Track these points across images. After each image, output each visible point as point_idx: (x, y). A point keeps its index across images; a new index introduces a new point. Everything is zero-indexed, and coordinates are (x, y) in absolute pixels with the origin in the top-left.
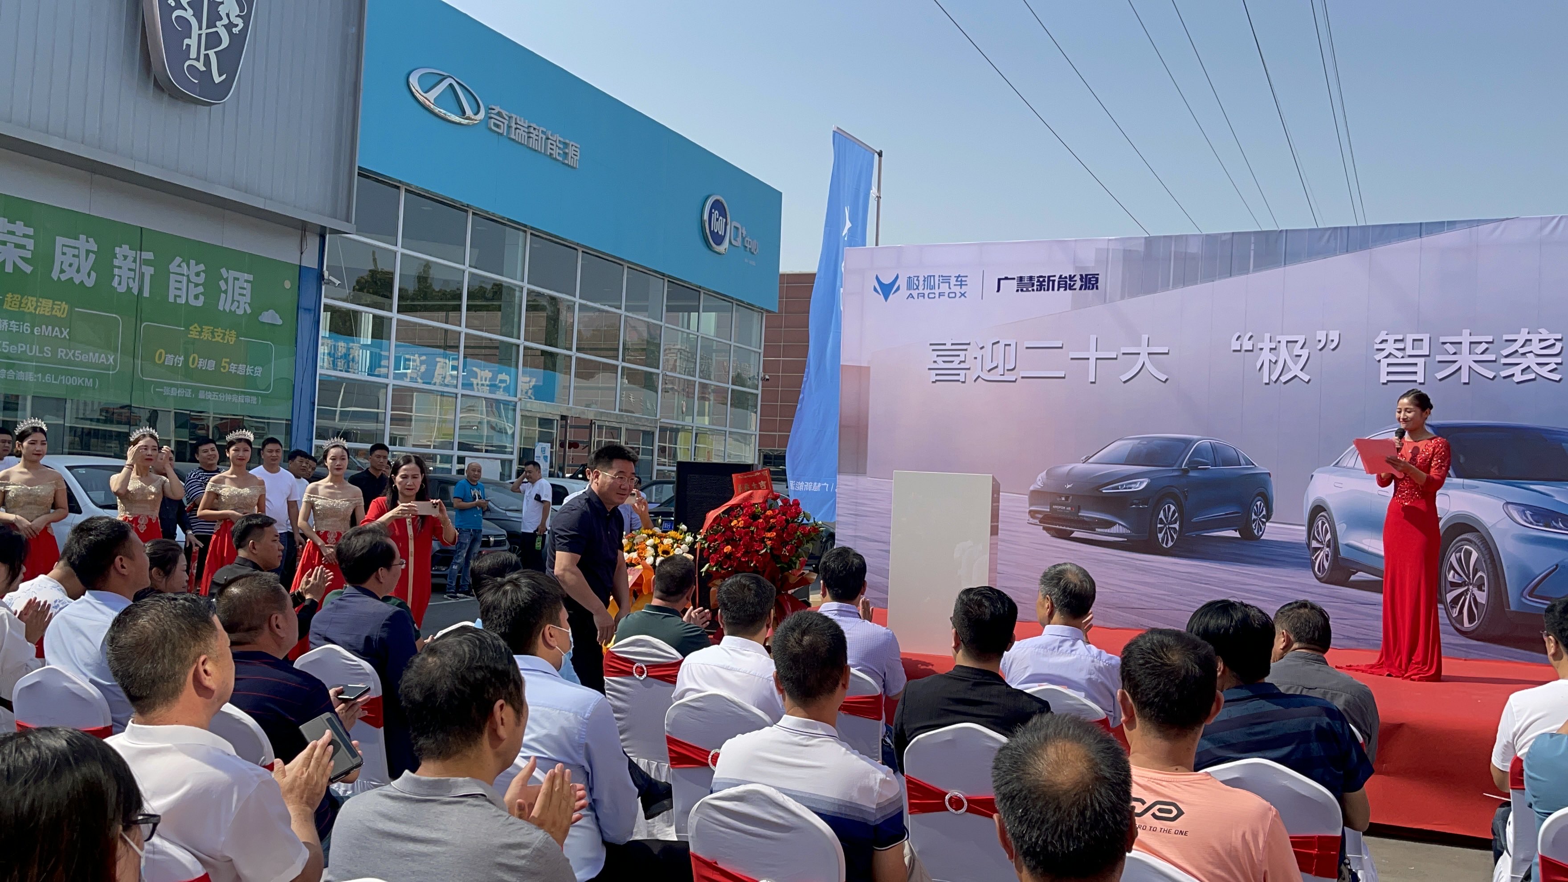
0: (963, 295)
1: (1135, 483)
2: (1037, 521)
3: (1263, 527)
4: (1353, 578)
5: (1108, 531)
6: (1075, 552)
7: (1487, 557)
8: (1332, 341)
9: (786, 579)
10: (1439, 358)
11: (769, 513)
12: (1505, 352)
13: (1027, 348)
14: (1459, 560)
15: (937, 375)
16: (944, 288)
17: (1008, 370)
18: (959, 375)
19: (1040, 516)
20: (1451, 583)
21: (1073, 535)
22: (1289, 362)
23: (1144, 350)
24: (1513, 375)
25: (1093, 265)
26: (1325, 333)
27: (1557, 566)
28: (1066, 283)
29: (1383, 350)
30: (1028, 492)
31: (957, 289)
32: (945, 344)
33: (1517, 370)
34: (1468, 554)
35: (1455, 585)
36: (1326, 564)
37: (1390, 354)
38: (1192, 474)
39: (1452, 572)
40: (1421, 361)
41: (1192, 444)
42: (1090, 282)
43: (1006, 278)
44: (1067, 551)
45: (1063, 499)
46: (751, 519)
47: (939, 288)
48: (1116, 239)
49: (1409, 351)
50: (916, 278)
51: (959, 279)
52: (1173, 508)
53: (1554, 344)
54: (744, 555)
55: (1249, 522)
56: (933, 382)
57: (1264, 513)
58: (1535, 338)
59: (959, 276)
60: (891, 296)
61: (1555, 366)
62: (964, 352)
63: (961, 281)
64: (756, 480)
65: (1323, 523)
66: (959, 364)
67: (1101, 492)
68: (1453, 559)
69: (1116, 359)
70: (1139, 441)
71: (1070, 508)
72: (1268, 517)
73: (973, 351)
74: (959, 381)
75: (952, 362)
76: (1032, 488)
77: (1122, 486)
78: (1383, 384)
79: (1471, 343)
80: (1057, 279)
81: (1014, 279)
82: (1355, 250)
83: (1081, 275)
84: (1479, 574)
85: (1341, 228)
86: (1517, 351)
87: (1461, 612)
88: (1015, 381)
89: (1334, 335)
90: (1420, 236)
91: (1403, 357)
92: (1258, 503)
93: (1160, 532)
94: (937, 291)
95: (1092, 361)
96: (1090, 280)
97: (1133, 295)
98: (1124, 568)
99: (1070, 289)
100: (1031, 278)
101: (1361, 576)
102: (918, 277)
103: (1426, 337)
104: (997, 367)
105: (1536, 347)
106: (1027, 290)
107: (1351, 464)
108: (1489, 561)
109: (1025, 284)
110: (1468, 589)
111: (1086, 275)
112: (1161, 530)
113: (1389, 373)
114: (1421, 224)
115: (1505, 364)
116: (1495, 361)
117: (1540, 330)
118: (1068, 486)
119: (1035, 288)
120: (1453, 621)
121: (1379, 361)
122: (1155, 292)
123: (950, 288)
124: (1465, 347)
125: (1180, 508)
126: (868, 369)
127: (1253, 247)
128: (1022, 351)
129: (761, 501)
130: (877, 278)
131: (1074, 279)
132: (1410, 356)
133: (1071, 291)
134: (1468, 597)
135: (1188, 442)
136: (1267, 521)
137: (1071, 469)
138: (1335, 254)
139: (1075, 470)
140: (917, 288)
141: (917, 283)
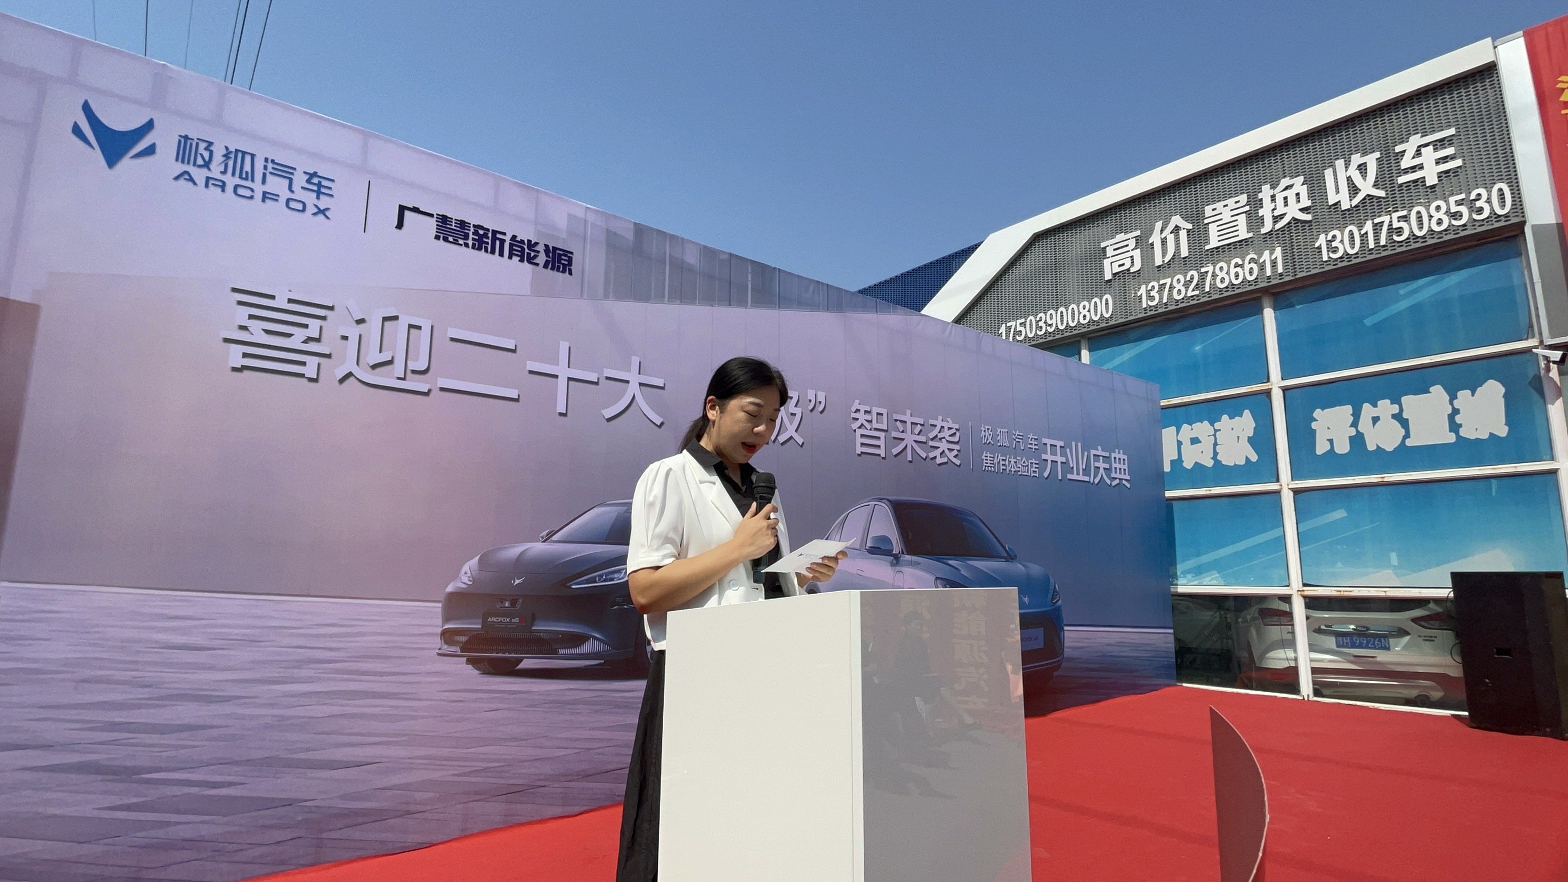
0: (322, 212)
2: (456, 649)
5: (577, 651)
6: (523, 696)
8: (820, 403)
10: (894, 434)
12: (931, 435)
13: (452, 339)
15: (245, 355)
16: (277, 185)
17: (414, 372)
18: (303, 364)
19: (463, 639)
21: (522, 666)
23: (634, 379)
24: (935, 457)
25: (564, 235)
26: (814, 392)
28: (523, 251)
29: (857, 419)
30: (442, 597)
31: (310, 198)
32: (273, 297)
33: (937, 453)
37: (862, 425)
40: (882, 435)
43: (416, 210)
44: (506, 696)
45: (507, 604)
47: (264, 182)
48: (597, 212)
49: (875, 424)
50: (202, 146)
51: (315, 180)
53: (955, 434)
56: (234, 369)
58: (946, 425)
59: (315, 174)
60: (126, 163)
61: (959, 453)
62: (318, 322)
63: (319, 185)
66: (305, 342)
67: (570, 587)
69: (596, 383)
71: (517, 620)
73: (336, 326)
74: (302, 376)
75: (289, 335)
76: (450, 589)
77: (601, 576)
78: (859, 455)
79: (912, 423)
80: (508, 238)
81: (431, 215)
82: (835, 311)
83: (547, 246)
86: (937, 436)
88: (427, 394)
89: (821, 397)
90: (877, 312)
91: (871, 430)
94: (259, 189)
95: (562, 382)
96: (560, 260)
97: (620, 296)
99: (529, 262)
100: (463, 224)
102: (210, 144)
103: (885, 412)
104: (390, 362)
105: (946, 434)
106: (455, 242)
109: (451, 230)
111: (555, 248)
113: (862, 444)
115: (931, 447)
116: (925, 443)
117: (948, 419)
118: (517, 582)
119: (470, 242)
121: (855, 430)
122: (647, 299)
123: (292, 192)
124: (909, 425)
126: (32, 309)
127: (750, 276)
128: (442, 342)
130: (86, 107)
131: (536, 248)
132: (876, 429)
133: (530, 266)
137: (523, 552)
138: (818, 310)
139: (531, 553)
140: (207, 165)
141: (206, 155)
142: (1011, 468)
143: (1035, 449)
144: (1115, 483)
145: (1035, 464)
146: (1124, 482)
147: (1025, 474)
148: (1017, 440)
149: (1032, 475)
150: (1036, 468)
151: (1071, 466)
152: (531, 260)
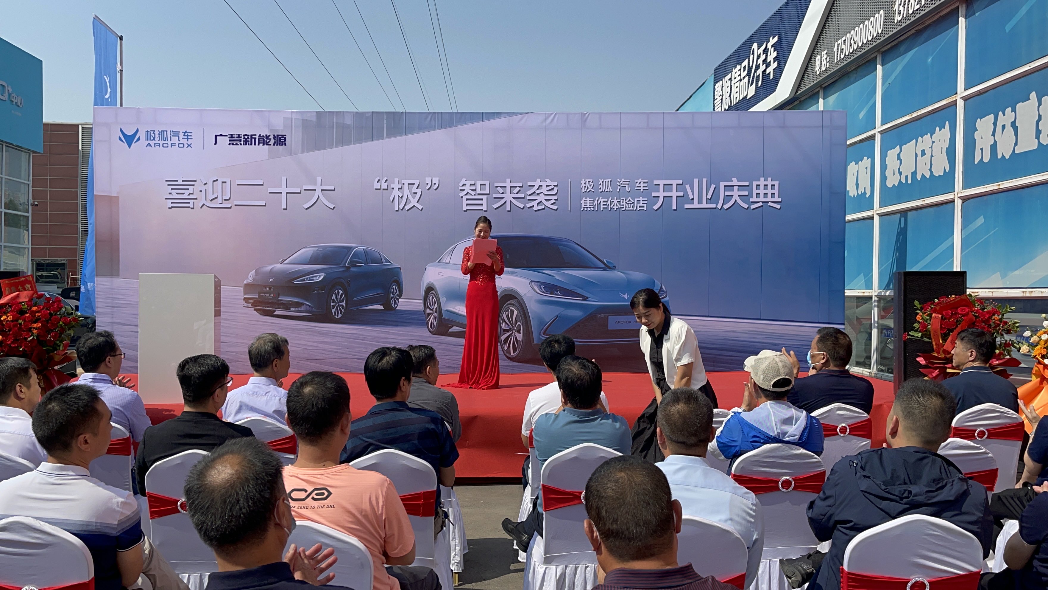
0: (189, 145)
1: (316, 276)
2: (250, 305)
3: (397, 302)
4: (450, 330)
5: (299, 309)
6: (279, 325)
7: (522, 313)
8: (435, 184)
9: (52, 358)
10: (494, 196)
11: (35, 308)
12: (529, 193)
13: (238, 185)
14: (508, 316)
15: (172, 203)
16: (175, 140)
17: (225, 200)
18: (189, 203)
19: (252, 301)
20: (504, 330)
21: (275, 313)
22: (410, 197)
23: (318, 188)
24: (533, 206)
25: (281, 128)
26: (430, 179)
27: (557, 316)
28: (264, 140)
29: (464, 190)
30: (243, 285)
31: (185, 142)
32: (177, 181)
33: (535, 203)
34: (512, 312)
35: (506, 331)
36: (435, 323)
37: (468, 193)
38: (352, 269)
39: (504, 323)
40: (484, 197)
41: (351, 250)
42: (280, 140)
43: (221, 135)
44: (270, 324)
45: (268, 289)
46: (19, 314)
47: (171, 140)
48: (296, 112)
49: (478, 191)
50: (152, 132)
51: (186, 134)
52: (341, 292)
53: (553, 189)
54: (13, 343)
55: (389, 299)
56: (169, 208)
57: (398, 293)
58: (544, 184)
59: (186, 132)
60: (133, 144)
61: (554, 201)
62: (192, 187)
63: (188, 135)
64: (23, 284)
65: (433, 298)
66: (189, 195)
67: (293, 283)
68: (504, 316)
69: (300, 193)
70: (317, 248)
71: (272, 295)
72: (400, 295)
73: (198, 187)
74: (189, 207)
75: (184, 194)
76: (245, 282)
77: (307, 278)
78: (465, 211)
79: (511, 187)
80: (257, 137)
81: (226, 136)
82: (446, 127)
83: (274, 135)
84: (518, 323)
85: (438, 113)
86: (535, 192)
87: (509, 346)
88: (230, 208)
89: (436, 180)
90: (482, 120)
91: (475, 195)
92: (394, 287)
93: (333, 309)
94: (169, 142)
95: (284, 194)
96: (280, 139)
97: (309, 151)
98: (310, 333)
99: (267, 145)
100: (239, 136)
101: (455, 329)
102: (154, 131)
103: (487, 183)
104: (217, 198)
105: (544, 190)
106: (237, 144)
107: (448, 261)
108: (523, 316)
109: (234, 140)
110: (512, 333)
111: (278, 136)
112: (334, 306)
113: (467, 205)
114: (482, 113)
115: (529, 200)
116: (523, 198)
117: (546, 180)
118: (271, 280)
119: (242, 143)
120: (505, 352)
121: (462, 197)
122: (324, 149)
123: (179, 140)
124: (508, 188)
125: (345, 292)
126: (117, 198)
127: (385, 121)
128: (234, 187)
129: (27, 300)
130: (121, 130)
131: (269, 138)
132: (479, 194)
133: (267, 146)
134: (513, 337)
135: (349, 249)
136: (400, 298)
137: (272, 268)
138: (435, 129)
139: (275, 269)
140: (154, 139)
141: (153, 135)
142: (614, 206)
143: (643, 190)
144: (753, 207)
145: (643, 200)
146: (770, 204)
147: (631, 209)
148: (621, 185)
149: (638, 209)
150: (643, 203)
151: (691, 197)
152: (267, 144)
